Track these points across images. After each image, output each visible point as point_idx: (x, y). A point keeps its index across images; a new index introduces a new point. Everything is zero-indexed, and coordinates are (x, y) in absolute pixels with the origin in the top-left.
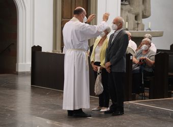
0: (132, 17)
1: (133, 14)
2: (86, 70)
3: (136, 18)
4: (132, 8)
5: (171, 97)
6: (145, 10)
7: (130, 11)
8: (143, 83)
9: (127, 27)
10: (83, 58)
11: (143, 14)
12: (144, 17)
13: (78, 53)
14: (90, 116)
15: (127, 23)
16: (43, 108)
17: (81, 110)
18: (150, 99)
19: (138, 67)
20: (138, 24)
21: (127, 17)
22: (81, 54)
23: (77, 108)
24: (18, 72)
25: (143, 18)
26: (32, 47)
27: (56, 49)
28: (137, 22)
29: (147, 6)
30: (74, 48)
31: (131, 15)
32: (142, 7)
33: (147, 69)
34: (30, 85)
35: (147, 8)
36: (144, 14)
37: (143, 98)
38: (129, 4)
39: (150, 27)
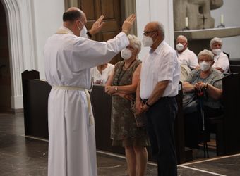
0: (195, 8)
1: (196, 4)
3: (201, 10)
9: (187, 25)
11: (211, 3)
13: (71, 93)
15: (187, 19)
19: (194, 102)
20: (204, 19)
24: (14, 110)
26: (22, 74)
28: (202, 15)
30: (63, 85)
33: (210, 104)
36: (213, 2)
39: (222, 22)
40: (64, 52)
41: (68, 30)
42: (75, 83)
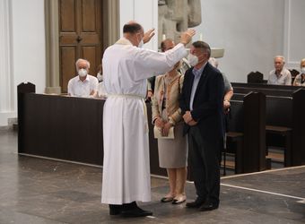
0: (172, 25)
1: (173, 20)
2: (145, 133)
3: (178, 27)
4: (172, 11)
5: (269, 169)
6: (192, 13)
7: (167, 16)
8: (225, 147)
10: (138, 111)
11: (189, 20)
12: (191, 25)
13: (129, 102)
14: (151, 214)
16: (59, 199)
17: (134, 203)
18: (236, 173)
21: (163, 25)
22: (135, 104)
23: (128, 201)
25: (189, 27)
26: (18, 86)
27: (51, 86)
29: (196, 6)
30: (122, 93)
31: (170, 22)
32: (187, 9)
34: (17, 153)
35: (196, 10)
36: (191, 20)
37: (227, 172)
38: (167, 4)
40: (127, 61)
41: (128, 41)
42: (134, 92)
